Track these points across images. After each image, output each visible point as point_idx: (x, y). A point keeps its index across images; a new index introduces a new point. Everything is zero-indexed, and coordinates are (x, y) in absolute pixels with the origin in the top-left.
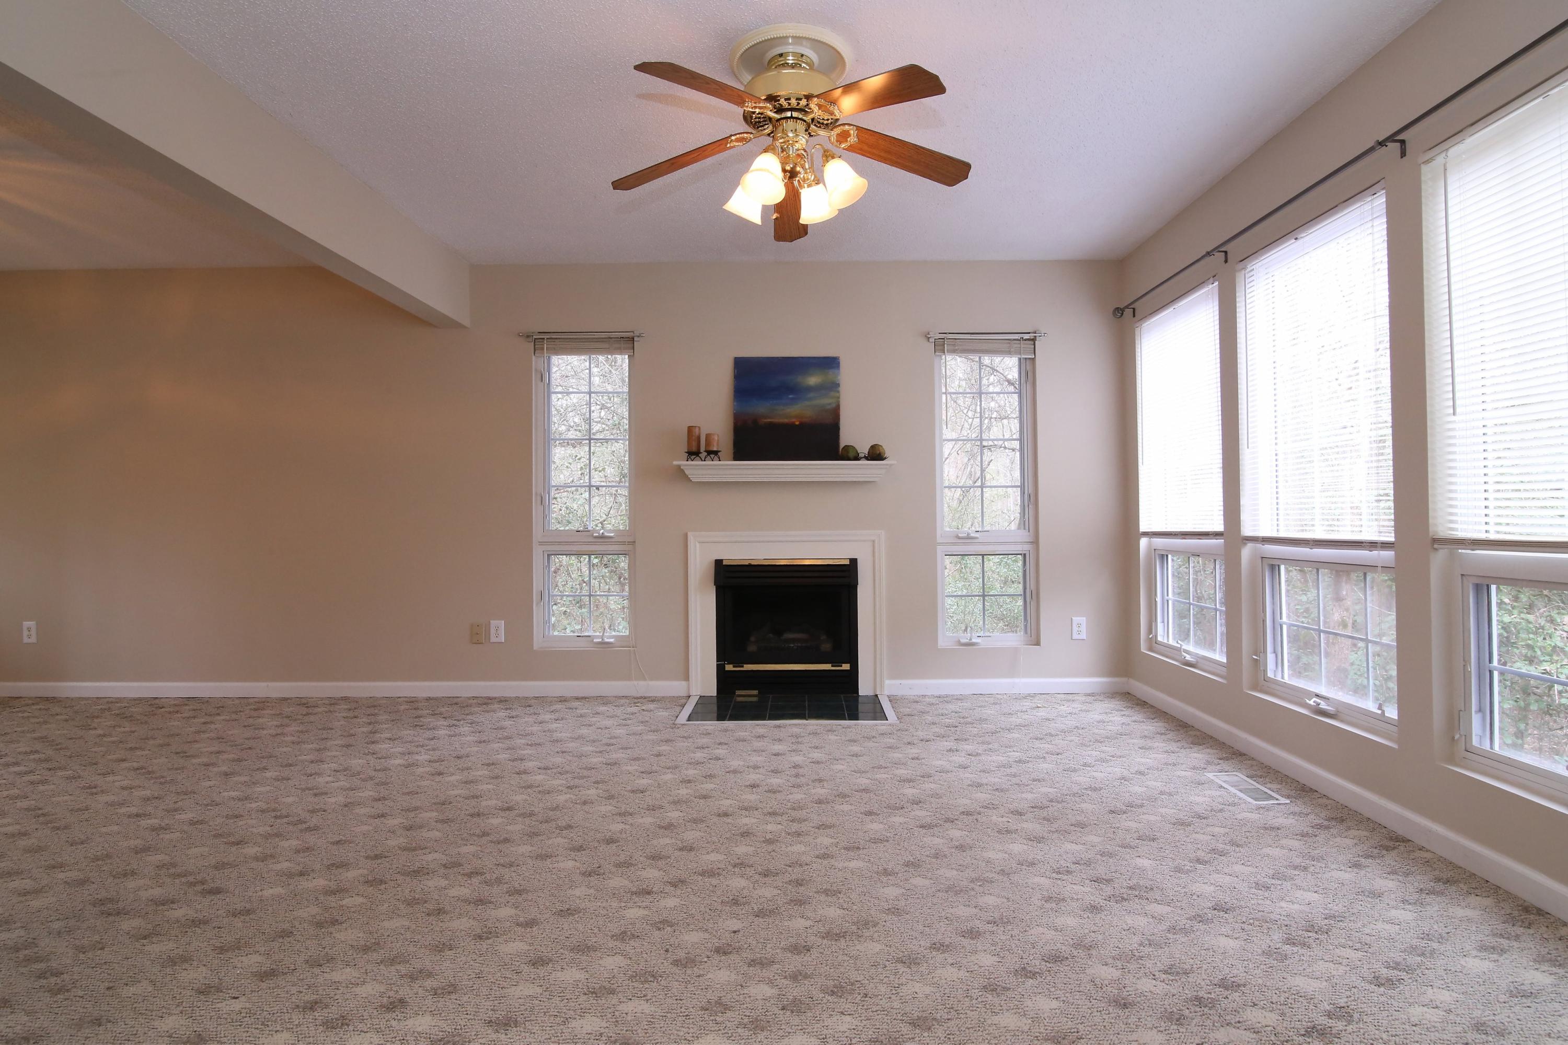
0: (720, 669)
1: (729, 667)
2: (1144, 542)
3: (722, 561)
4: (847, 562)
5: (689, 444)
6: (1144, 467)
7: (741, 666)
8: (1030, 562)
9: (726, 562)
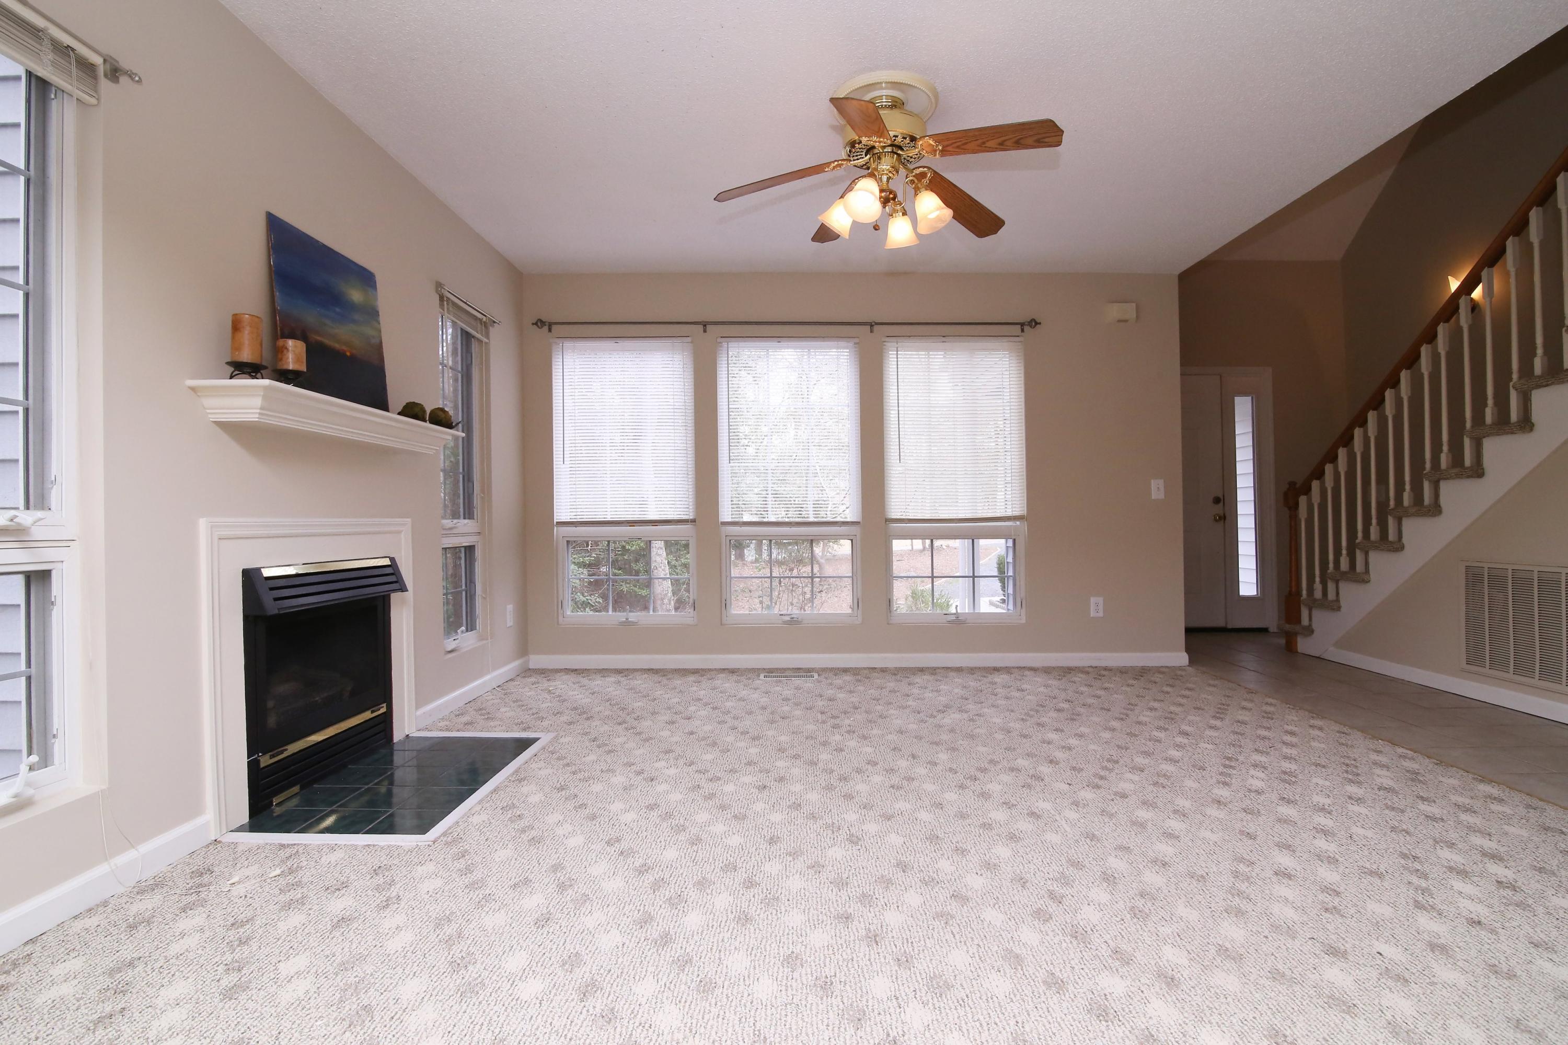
0: (253, 770)
1: (265, 761)
2: (555, 529)
3: (258, 570)
4: (387, 562)
5: (236, 346)
6: (564, 466)
7: (282, 752)
8: (478, 553)
9: (267, 573)
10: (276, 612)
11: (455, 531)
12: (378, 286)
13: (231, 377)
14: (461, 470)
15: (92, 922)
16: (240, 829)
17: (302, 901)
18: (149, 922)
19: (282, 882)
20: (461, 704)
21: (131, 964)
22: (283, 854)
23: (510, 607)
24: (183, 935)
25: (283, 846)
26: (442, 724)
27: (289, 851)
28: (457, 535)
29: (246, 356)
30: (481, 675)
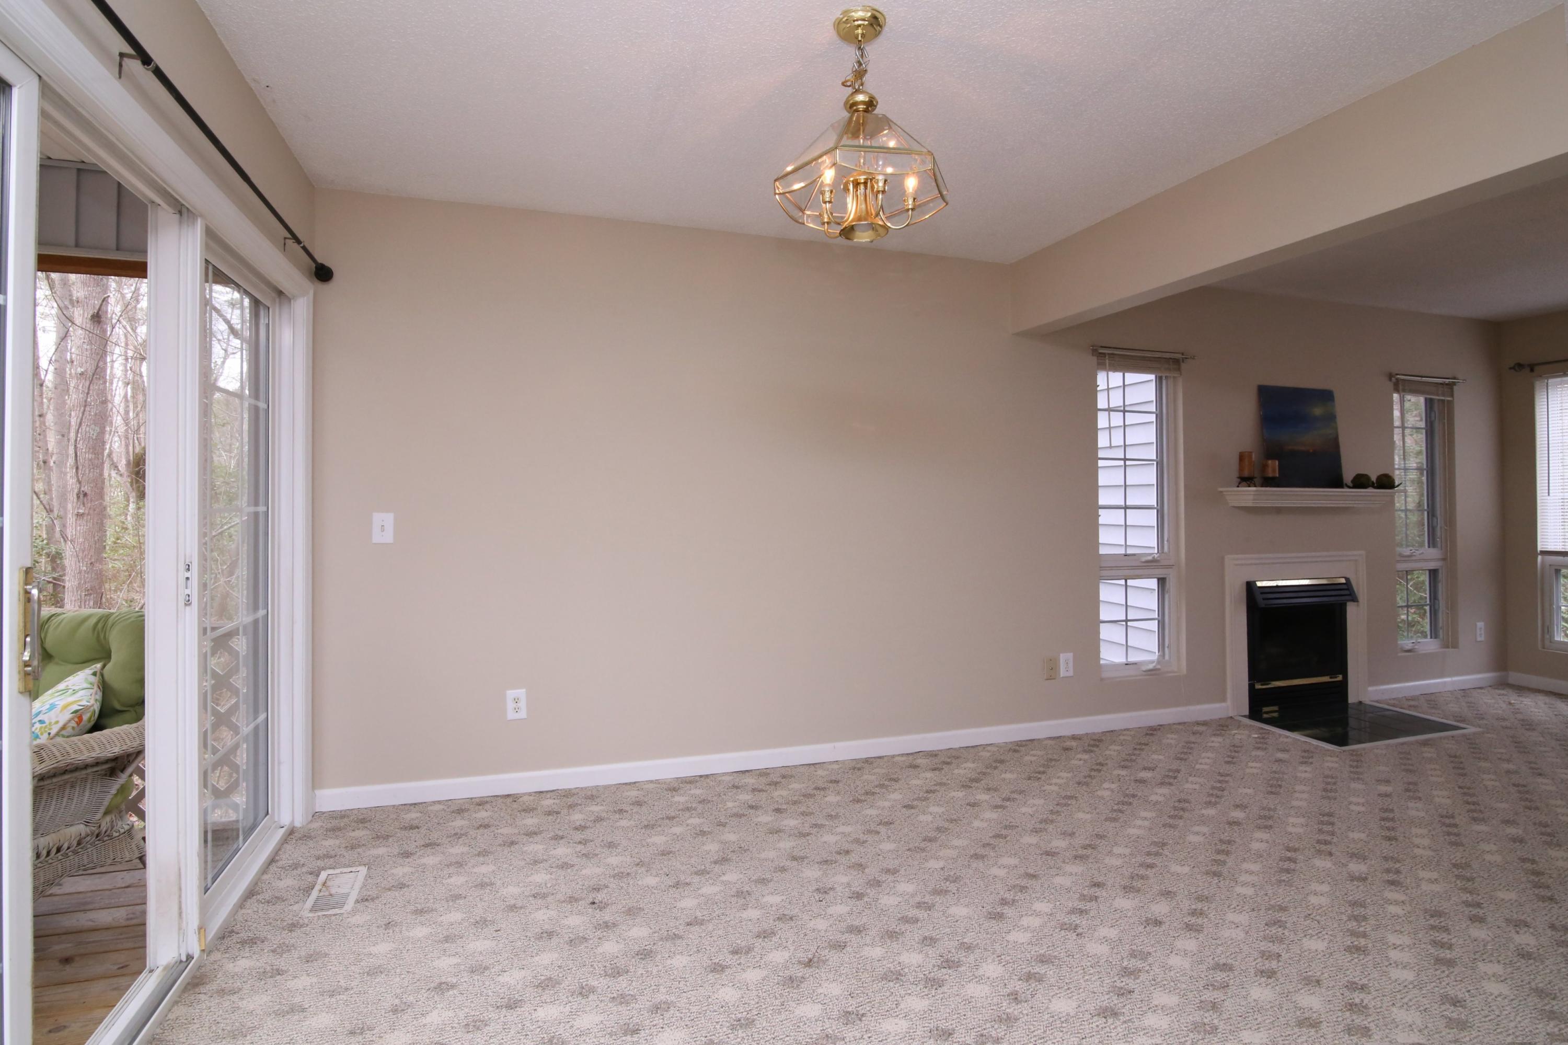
0: (1251, 687)
1: (1258, 686)
2: (1540, 558)
3: (1254, 582)
4: (1343, 581)
5: (1241, 469)
6: (1548, 498)
7: (1268, 684)
8: (1442, 576)
9: (1259, 584)
10: (1264, 606)
11: (1413, 558)
12: (1336, 399)
13: (1238, 487)
14: (1426, 508)
15: (1181, 727)
16: (1245, 716)
17: (1265, 749)
18: (1201, 734)
19: (1258, 740)
20: (1418, 693)
21: (1194, 743)
22: (1261, 731)
23: (1480, 625)
24: (1213, 742)
25: (1262, 729)
26: (1392, 702)
27: (1264, 731)
28: (1416, 561)
29: (1246, 474)
30: (1442, 675)
